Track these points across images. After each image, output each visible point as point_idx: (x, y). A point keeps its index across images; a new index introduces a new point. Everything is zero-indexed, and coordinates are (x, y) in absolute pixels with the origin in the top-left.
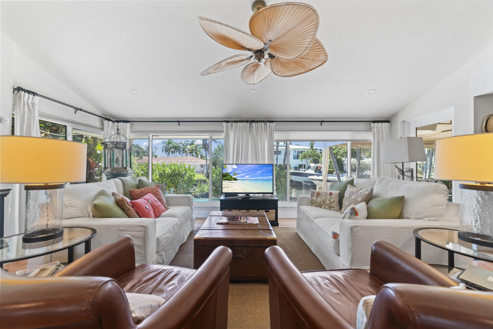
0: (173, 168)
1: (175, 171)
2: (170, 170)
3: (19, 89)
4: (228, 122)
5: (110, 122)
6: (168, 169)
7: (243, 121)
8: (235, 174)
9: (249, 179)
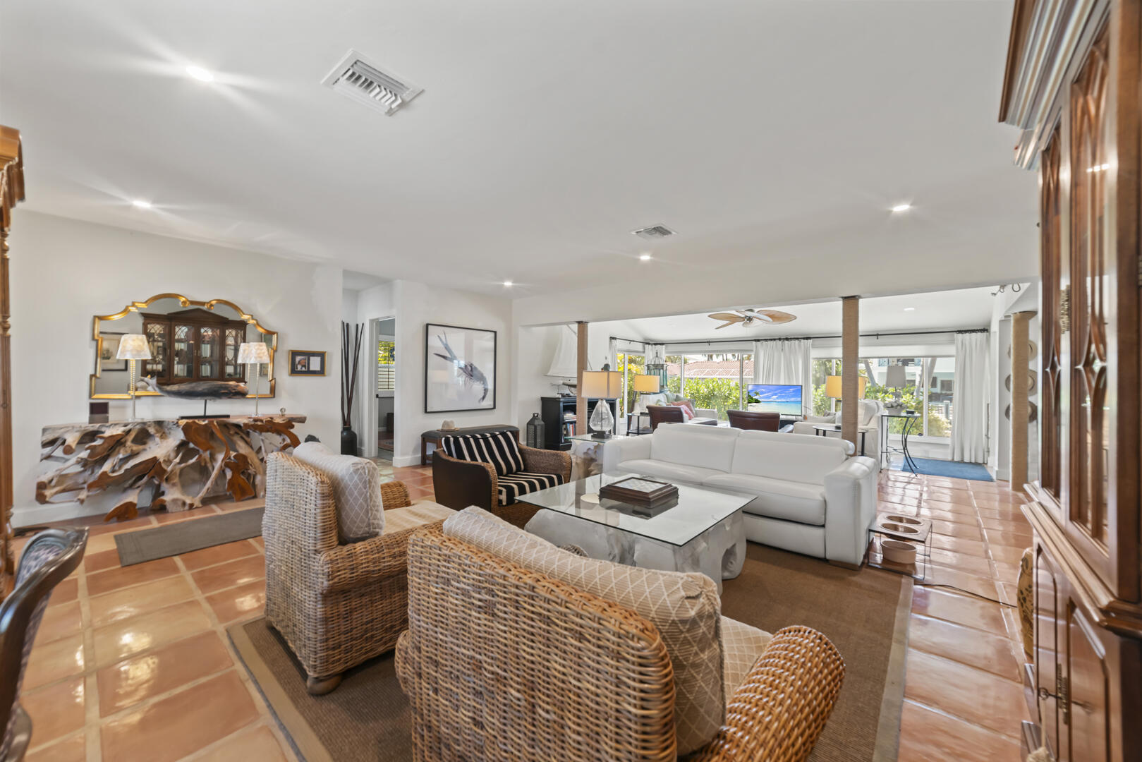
0: (711, 385)
1: (714, 390)
2: (706, 390)
3: (612, 338)
4: (758, 340)
5: (650, 346)
6: (703, 387)
7: (775, 340)
8: (757, 394)
9: (777, 400)
